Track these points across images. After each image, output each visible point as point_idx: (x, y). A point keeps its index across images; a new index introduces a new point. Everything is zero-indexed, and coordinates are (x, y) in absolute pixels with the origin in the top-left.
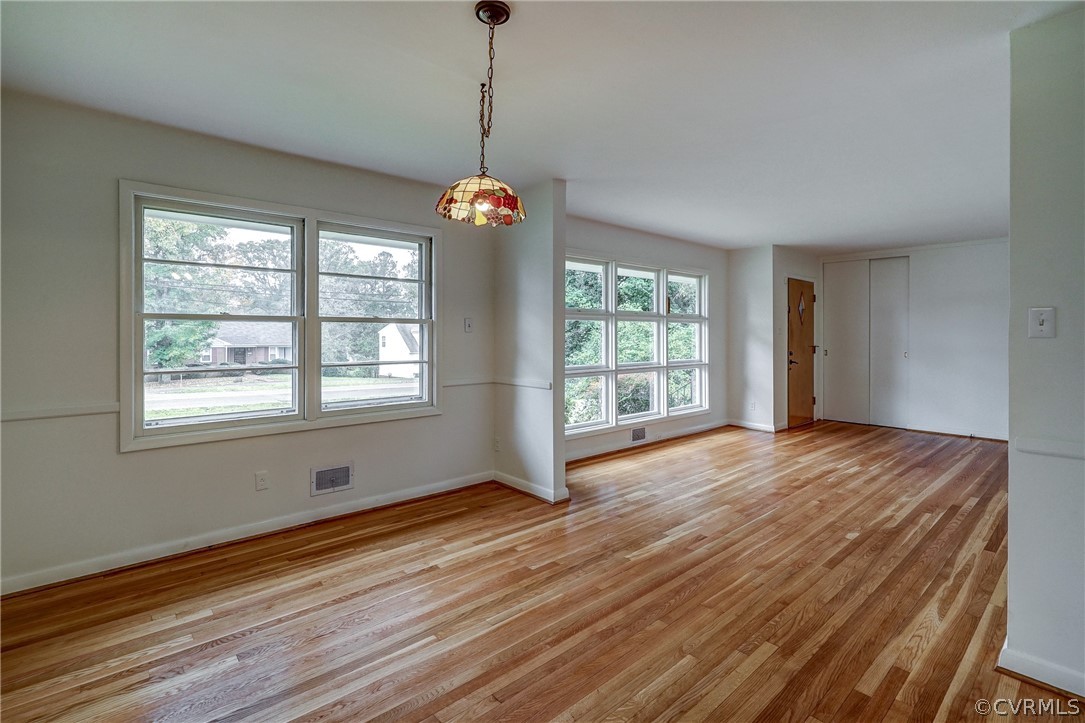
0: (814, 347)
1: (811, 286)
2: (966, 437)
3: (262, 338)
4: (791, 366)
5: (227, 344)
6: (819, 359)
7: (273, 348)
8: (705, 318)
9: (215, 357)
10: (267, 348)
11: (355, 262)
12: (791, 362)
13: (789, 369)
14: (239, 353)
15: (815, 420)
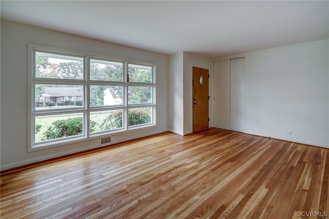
0: (209, 97)
1: (207, 71)
2: (267, 138)
3: (62, 94)
4: (194, 105)
5: (50, 96)
6: (211, 102)
7: (66, 97)
8: (155, 85)
9: (45, 100)
10: (64, 97)
11: (99, 69)
12: (194, 104)
13: (193, 107)
14: (54, 98)
15: (209, 128)
